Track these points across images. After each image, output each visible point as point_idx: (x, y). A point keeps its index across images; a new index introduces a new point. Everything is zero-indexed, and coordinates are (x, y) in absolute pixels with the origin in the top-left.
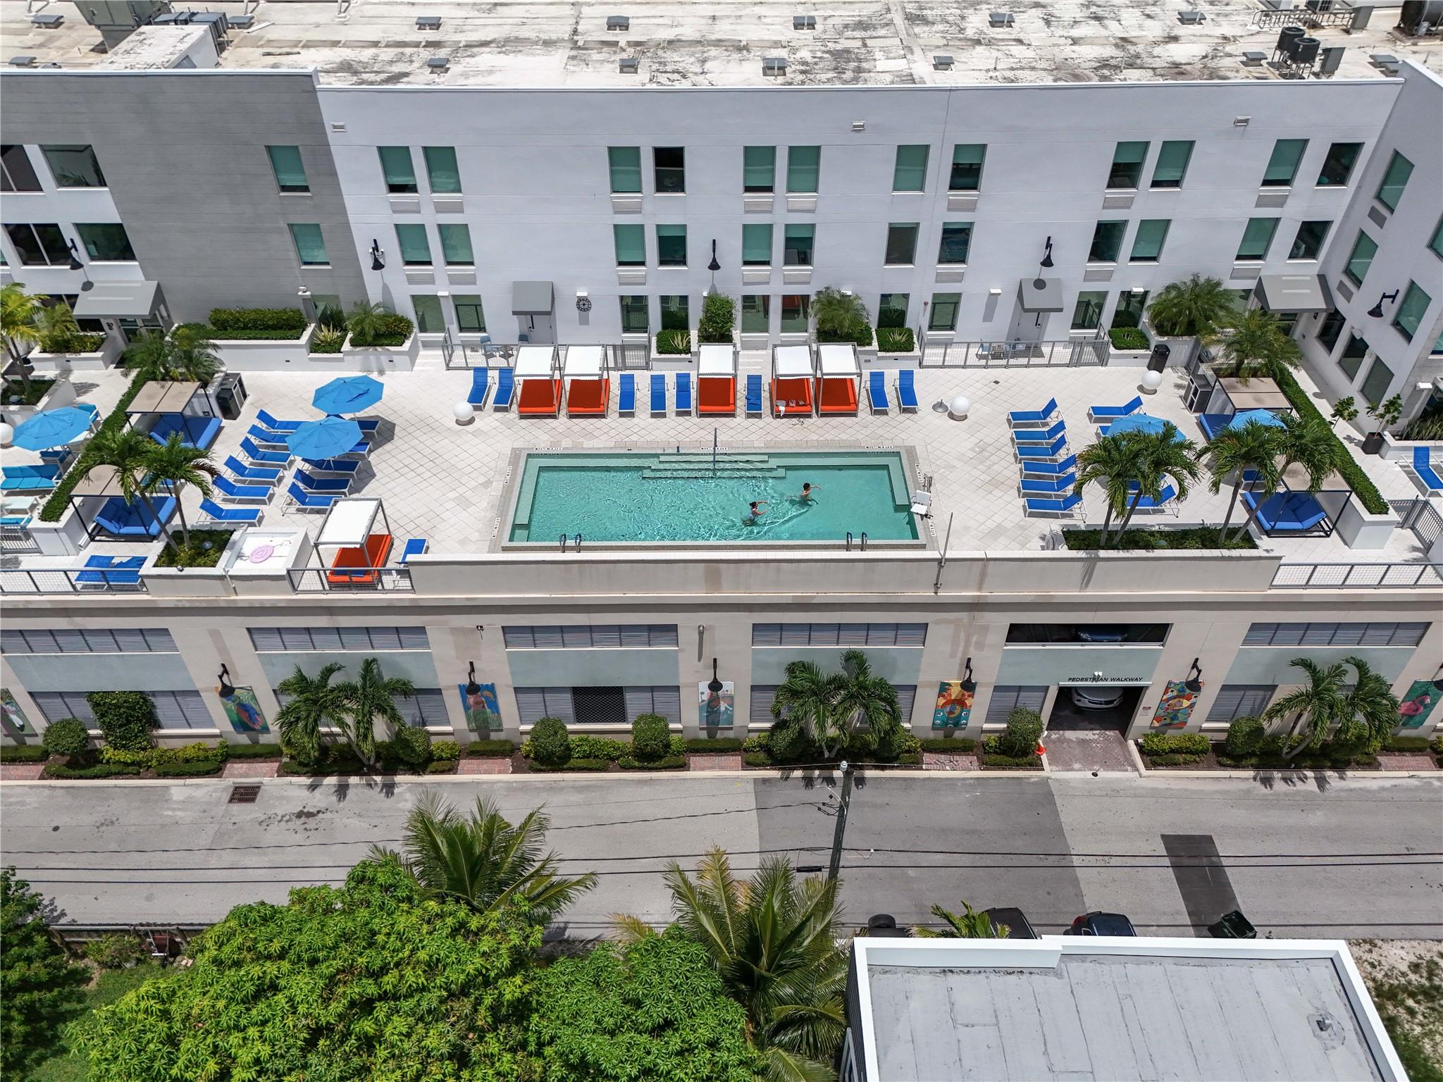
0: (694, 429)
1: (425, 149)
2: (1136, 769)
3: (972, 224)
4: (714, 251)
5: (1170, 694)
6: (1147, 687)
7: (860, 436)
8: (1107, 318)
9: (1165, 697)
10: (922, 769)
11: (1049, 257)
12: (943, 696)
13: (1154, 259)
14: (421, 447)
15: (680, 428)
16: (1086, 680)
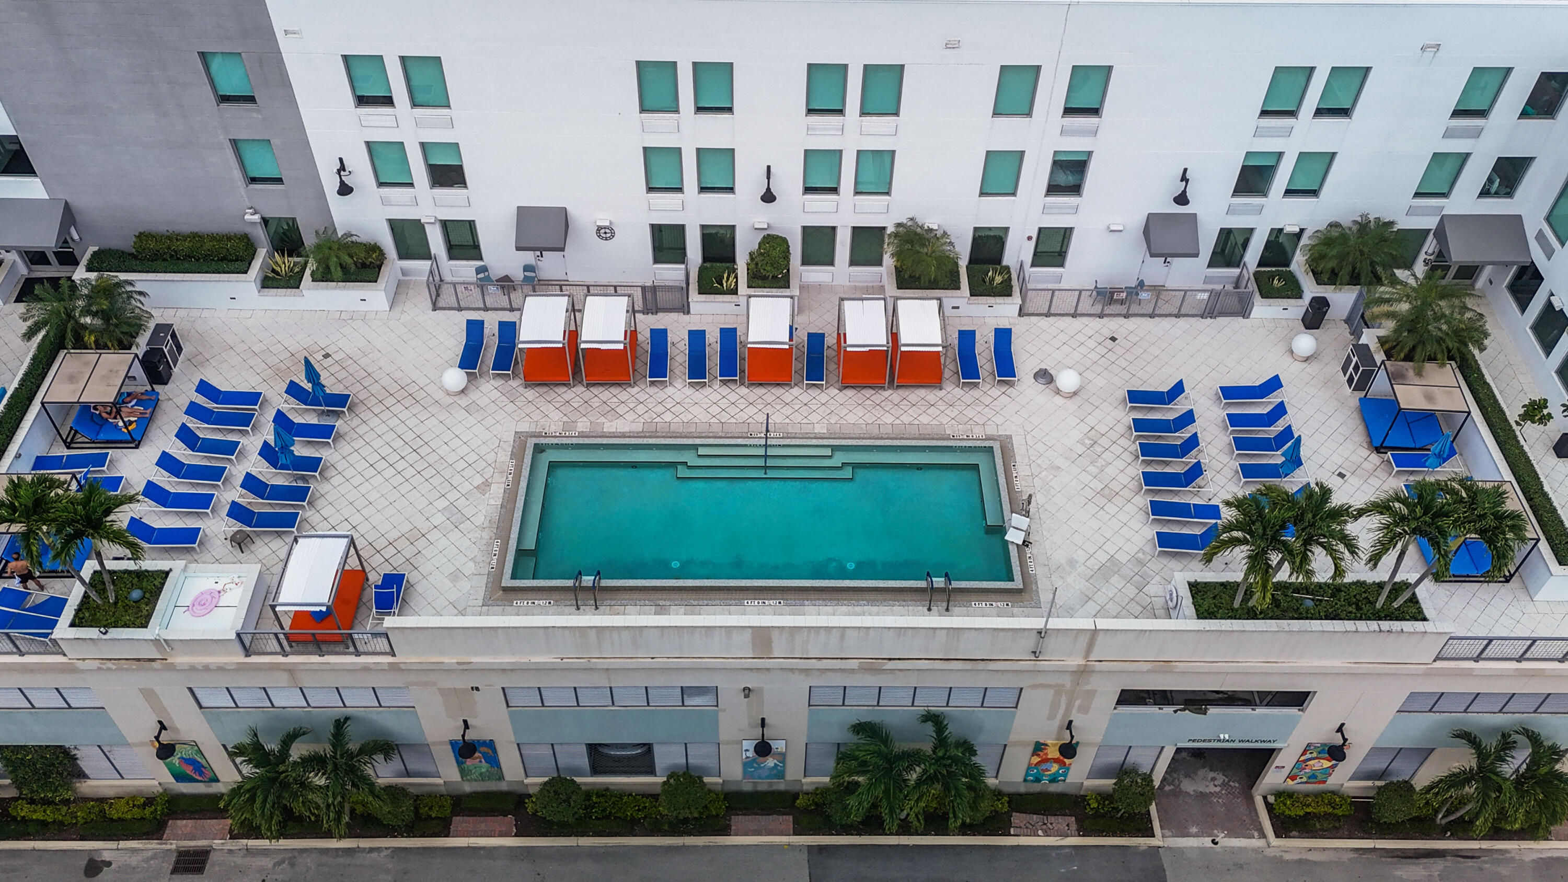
0: (742, 404)
1: (403, 59)
2: (1263, 835)
3: (1090, 153)
4: (768, 178)
5: (1308, 756)
6: (1280, 749)
7: (944, 420)
8: (1253, 255)
9: (1302, 758)
10: (1009, 835)
11: (1184, 192)
12: (1038, 755)
13: (1314, 193)
14: (401, 429)
15: (724, 403)
16: (1210, 741)
